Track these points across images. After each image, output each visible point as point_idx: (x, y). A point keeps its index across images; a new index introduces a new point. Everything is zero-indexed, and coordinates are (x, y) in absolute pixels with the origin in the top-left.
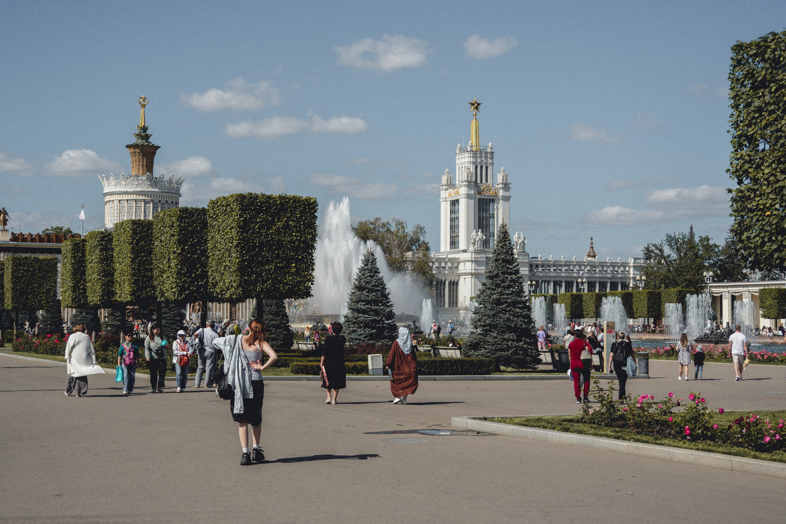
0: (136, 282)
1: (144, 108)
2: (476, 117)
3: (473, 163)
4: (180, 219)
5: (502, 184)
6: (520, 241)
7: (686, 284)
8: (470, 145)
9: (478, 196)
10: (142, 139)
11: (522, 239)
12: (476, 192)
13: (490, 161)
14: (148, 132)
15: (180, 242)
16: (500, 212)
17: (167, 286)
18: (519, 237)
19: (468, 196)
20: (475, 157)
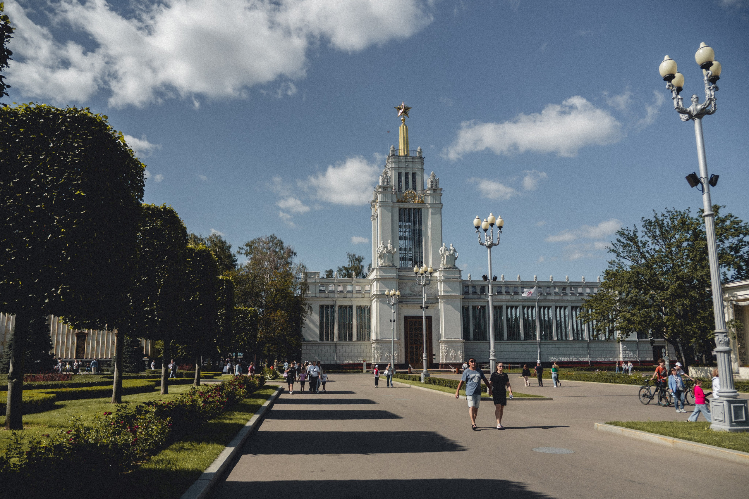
2: (404, 122)
3: (396, 170)
5: (431, 189)
6: (447, 253)
7: (679, 285)
8: (392, 149)
9: (398, 205)
11: (452, 252)
12: (395, 200)
13: (418, 167)
18: (446, 249)
20: (397, 161)
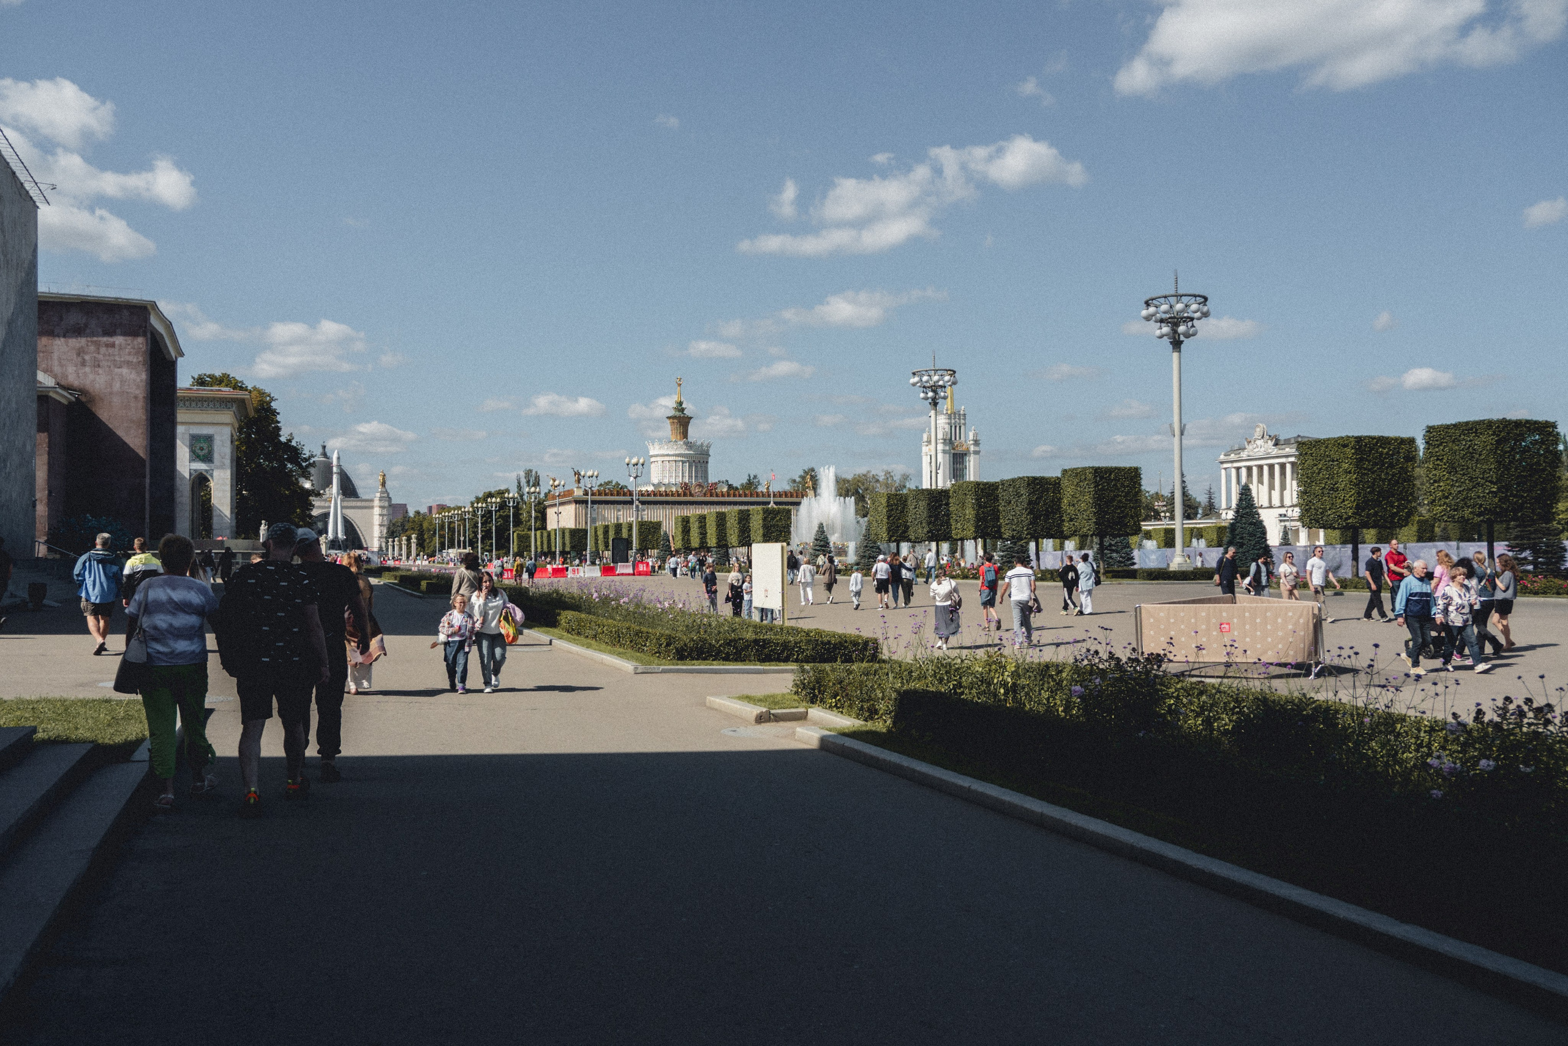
0: (718, 538)
1: (680, 387)
3: (948, 424)
4: (739, 514)
5: (973, 440)
8: (946, 409)
9: (953, 451)
10: (679, 412)
12: (952, 448)
13: (962, 421)
14: (684, 406)
15: (739, 523)
16: (972, 463)
17: (733, 541)
19: (944, 452)
20: (950, 418)
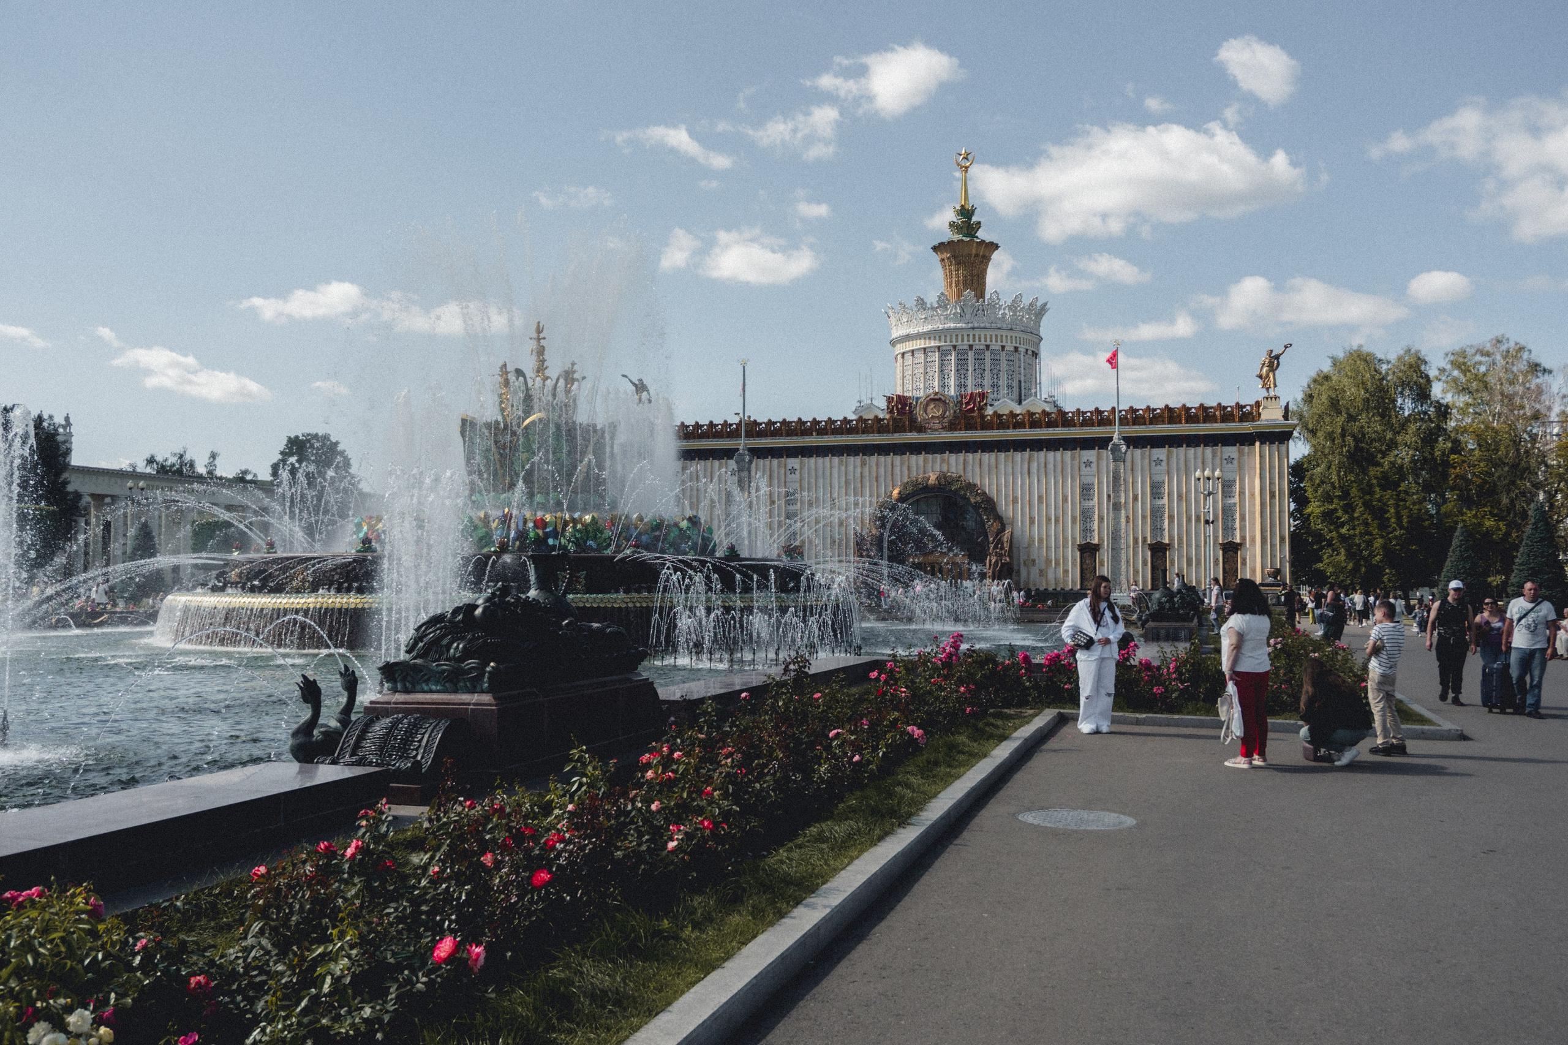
1: (966, 171)
10: (958, 233)
